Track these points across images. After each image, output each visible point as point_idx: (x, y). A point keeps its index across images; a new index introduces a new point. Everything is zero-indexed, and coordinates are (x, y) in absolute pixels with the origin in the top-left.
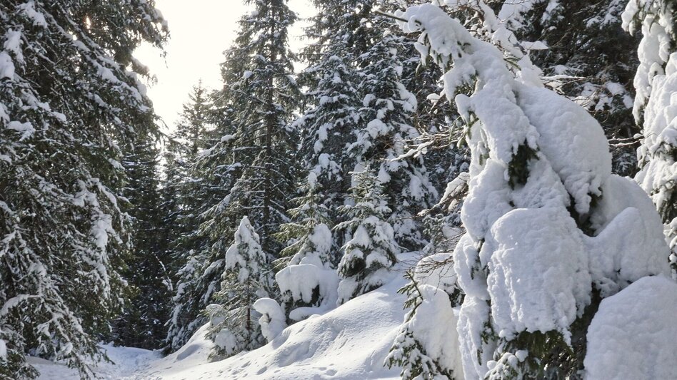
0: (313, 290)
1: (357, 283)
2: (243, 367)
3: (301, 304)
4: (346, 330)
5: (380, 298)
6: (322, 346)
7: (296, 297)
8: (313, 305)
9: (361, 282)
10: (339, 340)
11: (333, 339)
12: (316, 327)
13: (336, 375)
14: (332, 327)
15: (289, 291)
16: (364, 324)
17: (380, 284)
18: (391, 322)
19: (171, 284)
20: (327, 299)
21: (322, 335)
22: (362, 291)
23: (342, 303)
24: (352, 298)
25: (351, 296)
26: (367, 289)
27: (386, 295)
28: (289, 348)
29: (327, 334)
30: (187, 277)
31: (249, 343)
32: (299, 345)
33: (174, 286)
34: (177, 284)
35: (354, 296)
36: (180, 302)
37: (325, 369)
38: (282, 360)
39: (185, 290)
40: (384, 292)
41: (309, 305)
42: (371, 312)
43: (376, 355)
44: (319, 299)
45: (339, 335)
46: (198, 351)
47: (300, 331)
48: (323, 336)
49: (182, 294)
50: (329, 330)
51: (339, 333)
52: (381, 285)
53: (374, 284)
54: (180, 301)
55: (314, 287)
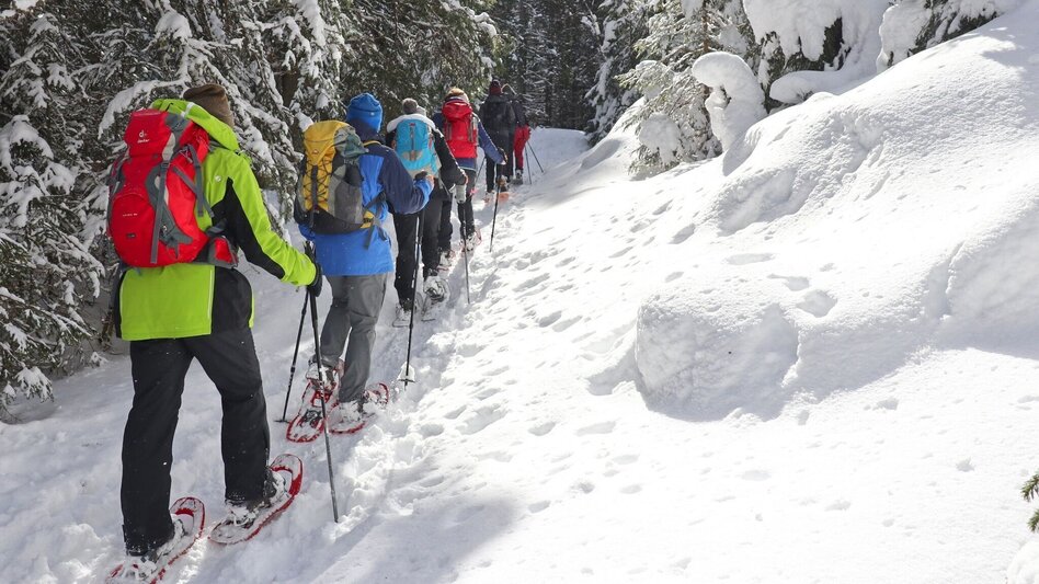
0: (827, 31)
1: (929, 13)
2: (655, 214)
3: (801, 63)
4: (887, 145)
5: (988, 55)
6: (825, 184)
7: (789, 49)
8: (827, 65)
9: (938, 9)
10: (868, 172)
11: (854, 167)
12: (813, 131)
13: (831, 316)
14: (854, 134)
15: (774, 33)
16: (938, 131)
17: (988, 14)
18: (1021, 127)
19: (596, 24)
20: (860, 51)
21: (826, 152)
22: (939, 32)
23: (890, 63)
24: (915, 51)
25: (914, 46)
26: (955, 26)
27: (1008, 45)
28: (745, 184)
29: (838, 152)
30: (620, 10)
31: (708, 139)
32: (769, 177)
33: (601, 28)
34: (605, 22)
35: (921, 45)
36: (608, 55)
37: (805, 282)
38: (729, 213)
39: (617, 33)
40: (1002, 37)
41: (817, 66)
42: (962, 95)
43: (966, 260)
44: (842, 52)
45: (870, 157)
46: (617, 154)
47: (779, 137)
48: (829, 158)
49: (611, 41)
50: (845, 142)
51: (869, 150)
52: (994, 15)
53: (974, 15)
54: (611, 53)
55: (830, 23)
